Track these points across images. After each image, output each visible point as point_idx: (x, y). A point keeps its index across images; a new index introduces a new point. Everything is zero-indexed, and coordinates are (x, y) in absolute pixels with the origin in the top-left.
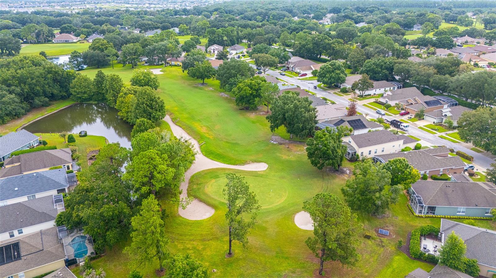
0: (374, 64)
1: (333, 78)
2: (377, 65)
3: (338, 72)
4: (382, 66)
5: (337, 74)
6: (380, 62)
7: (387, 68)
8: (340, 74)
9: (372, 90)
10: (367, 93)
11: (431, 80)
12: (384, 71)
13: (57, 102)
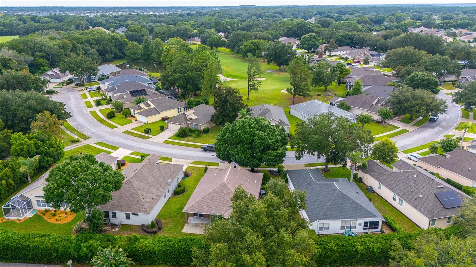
0: (340, 36)
1: (311, 44)
2: (342, 36)
3: (314, 40)
4: (346, 37)
5: (313, 42)
6: (344, 35)
7: (349, 39)
8: (315, 42)
9: (338, 52)
10: (334, 53)
11: (378, 43)
12: (347, 40)
13: (117, 60)
